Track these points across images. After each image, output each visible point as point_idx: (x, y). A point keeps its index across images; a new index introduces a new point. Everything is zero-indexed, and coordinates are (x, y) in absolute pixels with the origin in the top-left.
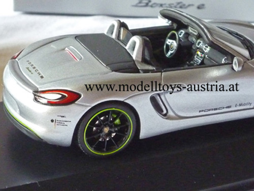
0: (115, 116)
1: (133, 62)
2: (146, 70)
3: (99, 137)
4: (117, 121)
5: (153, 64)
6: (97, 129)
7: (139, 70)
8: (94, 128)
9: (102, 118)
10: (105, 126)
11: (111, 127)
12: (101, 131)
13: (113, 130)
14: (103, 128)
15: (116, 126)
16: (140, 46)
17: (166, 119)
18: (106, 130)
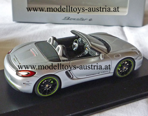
0: (51, 80)
1: (58, 57)
2: (63, 60)
3: (44, 89)
4: (52, 82)
5: (67, 57)
6: (43, 86)
7: (60, 60)
8: (42, 86)
9: (45, 81)
10: (47, 84)
11: (49, 84)
12: (45, 86)
13: (50, 86)
14: (46, 85)
15: (51, 84)
16: (61, 50)
17: (73, 80)
18: (47, 86)
